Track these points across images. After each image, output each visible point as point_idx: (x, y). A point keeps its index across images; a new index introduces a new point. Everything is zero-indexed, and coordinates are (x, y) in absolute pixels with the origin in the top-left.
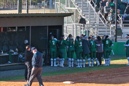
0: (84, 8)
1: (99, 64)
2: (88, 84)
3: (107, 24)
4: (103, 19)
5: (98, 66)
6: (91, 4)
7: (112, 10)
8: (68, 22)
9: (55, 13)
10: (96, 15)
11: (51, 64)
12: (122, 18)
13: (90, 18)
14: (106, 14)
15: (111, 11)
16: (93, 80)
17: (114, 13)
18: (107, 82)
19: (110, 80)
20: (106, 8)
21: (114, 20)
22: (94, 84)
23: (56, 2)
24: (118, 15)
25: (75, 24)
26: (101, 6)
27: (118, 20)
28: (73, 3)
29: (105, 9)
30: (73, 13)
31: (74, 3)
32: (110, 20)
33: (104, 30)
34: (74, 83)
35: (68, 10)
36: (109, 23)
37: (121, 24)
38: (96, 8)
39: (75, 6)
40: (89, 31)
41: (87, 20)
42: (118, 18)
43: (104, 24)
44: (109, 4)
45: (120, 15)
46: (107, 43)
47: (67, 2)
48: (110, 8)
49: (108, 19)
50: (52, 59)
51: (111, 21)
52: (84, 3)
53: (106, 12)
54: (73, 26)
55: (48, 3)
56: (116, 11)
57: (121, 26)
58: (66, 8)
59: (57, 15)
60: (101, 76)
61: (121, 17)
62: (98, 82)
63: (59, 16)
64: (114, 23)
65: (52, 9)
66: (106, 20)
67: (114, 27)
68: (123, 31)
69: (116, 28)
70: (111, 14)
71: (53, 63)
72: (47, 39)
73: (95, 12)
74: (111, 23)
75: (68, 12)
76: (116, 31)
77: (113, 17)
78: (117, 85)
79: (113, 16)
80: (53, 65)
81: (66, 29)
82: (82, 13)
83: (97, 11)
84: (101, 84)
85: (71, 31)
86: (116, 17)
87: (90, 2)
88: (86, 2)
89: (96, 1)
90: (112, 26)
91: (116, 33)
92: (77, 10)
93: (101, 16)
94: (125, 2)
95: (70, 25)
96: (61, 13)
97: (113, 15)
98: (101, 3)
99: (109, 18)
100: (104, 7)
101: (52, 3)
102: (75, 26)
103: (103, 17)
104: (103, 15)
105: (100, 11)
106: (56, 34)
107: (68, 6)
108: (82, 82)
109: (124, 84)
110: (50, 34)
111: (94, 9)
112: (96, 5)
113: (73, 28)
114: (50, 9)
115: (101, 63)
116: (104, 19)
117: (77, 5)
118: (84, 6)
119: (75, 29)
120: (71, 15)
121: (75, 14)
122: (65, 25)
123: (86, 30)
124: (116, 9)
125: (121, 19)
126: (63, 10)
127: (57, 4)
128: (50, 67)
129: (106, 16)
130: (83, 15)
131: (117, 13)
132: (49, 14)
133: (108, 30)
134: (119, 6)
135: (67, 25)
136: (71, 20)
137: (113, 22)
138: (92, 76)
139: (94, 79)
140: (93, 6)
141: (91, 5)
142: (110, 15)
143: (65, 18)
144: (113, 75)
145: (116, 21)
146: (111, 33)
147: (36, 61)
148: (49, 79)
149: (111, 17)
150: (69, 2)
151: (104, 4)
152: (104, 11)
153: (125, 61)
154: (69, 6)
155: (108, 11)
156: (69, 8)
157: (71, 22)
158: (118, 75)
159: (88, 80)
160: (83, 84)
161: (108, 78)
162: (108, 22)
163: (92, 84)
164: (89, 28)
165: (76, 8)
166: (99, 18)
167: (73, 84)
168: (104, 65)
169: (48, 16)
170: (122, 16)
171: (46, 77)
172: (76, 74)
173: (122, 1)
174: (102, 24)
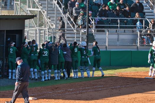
0: (49, 9)
1: (67, 76)
2: (54, 100)
3: (77, 28)
4: (72, 23)
5: (66, 79)
6: (58, 4)
7: (83, 12)
8: (30, 26)
9: (14, 14)
10: (64, 17)
11: (9, 76)
12: (95, 21)
13: (56, 21)
14: (75, 16)
15: (81, 13)
16: (59, 96)
17: (85, 16)
18: (76, 98)
19: (79, 95)
20: (76, 9)
21: (85, 24)
22: (61, 100)
23: (15, 2)
24: (90, 18)
25: (38, 28)
26: (70, 7)
27: (90, 24)
28: (35, 3)
29: (74, 11)
30: (36, 15)
31: (37, 3)
32: (80, 23)
33: (72, 35)
34: (36, 98)
35: (30, 11)
36: (79, 27)
37: (94, 28)
38: (63, 9)
39: (39, 7)
40: (55, 37)
41: (53, 24)
42: (89, 21)
43: (73, 28)
44: (79, 5)
45: (93, 18)
46: (75, 51)
47: (29, 2)
48: (81, 10)
49: (78, 23)
50: (10, 71)
51: (81, 25)
52: (49, 3)
53: (75, 15)
54: (36, 31)
55: (6, 3)
56: (87, 13)
57: (93, 31)
58: (27, 9)
59: (17, 17)
60: (69, 91)
61: (93, 21)
62: (65, 98)
63: (19, 19)
64: (85, 27)
65: (10, 10)
66: (76, 24)
67: (85, 32)
68: (95, 37)
69: (87, 33)
70: (81, 16)
71: (12, 75)
72: (4, 46)
73: (62, 14)
74: (82, 28)
75: (29, 14)
76: (87, 37)
77: (83, 21)
78: (87, 101)
79: (84, 19)
80: (12, 77)
81: (28, 34)
82: (47, 16)
83: (65, 13)
84: (69, 101)
85: (33, 36)
86: (88, 20)
87: (57, 2)
88: (51, 3)
89: (64, 1)
90: (82, 31)
91: (87, 39)
92: (40, 11)
93: (69, 19)
94: (99, 3)
95: (32, 30)
96: (22, 15)
97: (84, 17)
98: (69, 3)
99: (80, 22)
100: (73, 8)
101: (10, 3)
102: (38, 30)
103: (72, 20)
104: (71, 17)
105: (68, 13)
106: (16, 40)
107: (29, 7)
108: (47, 98)
109: (96, 101)
110: (8, 39)
111: (61, 11)
112: (64, 6)
113: (36, 33)
114: (8, 10)
115: (69, 75)
116: (74, 22)
117: (41, 6)
118: (49, 6)
119: (38, 35)
120: (33, 18)
121: (38, 16)
122: (26, 29)
123: (51, 35)
124: (88, 11)
125: (93, 22)
126: (24, 11)
127: (17, 4)
128: (8, 80)
129: (76, 19)
130: (48, 18)
131: (88, 15)
132: (7, 15)
133: (78, 35)
134: (91, 8)
135: (28, 29)
136: (33, 23)
137: (83, 26)
138: (58, 90)
139: (60, 94)
140: (59, 7)
141: (58, 6)
142: (80, 18)
143: (26, 21)
144: (83, 90)
145: (88, 25)
146: (82, 39)
147: (19, 74)
148: (6, 94)
149: (81, 20)
150: (31, 2)
151: (73, 5)
152: (73, 13)
153: (98, 73)
154: (31, 7)
155: (78, 13)
156: (31, 9)
157: (33, 25)
158: (89, 89)
159: (53, 95)
160: (47, 100)
161: (77, 93)
162: (77, 26)
163: (59, 100)
164: (56, 33)
165: (40, 10)
166: (67, 22)
167: (36, 100)
168: (72, 78)
169: (6, 19)
170: (95, 19)
171: (3, 92)
172: (39, 88)
173: (94, 1)
174: (70, 28)
